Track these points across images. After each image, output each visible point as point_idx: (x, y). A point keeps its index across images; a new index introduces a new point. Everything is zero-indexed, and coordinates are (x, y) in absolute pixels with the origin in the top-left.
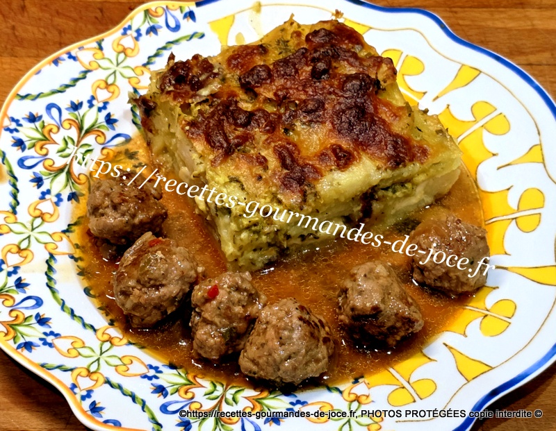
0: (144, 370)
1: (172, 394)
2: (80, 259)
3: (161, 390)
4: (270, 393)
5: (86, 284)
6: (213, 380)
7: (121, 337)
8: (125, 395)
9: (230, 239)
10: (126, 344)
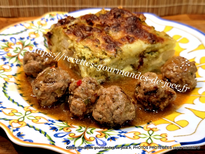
0: (46, 122)
1: (60, 130)
2: (19, 84)
3: (54, 129)
4: (108, 129)
5: (21, 92)
6: (80, 125)
7: (36, 110)
8: (36, 130)
9: (85, 71)
10: (38, 113)
